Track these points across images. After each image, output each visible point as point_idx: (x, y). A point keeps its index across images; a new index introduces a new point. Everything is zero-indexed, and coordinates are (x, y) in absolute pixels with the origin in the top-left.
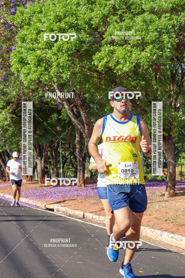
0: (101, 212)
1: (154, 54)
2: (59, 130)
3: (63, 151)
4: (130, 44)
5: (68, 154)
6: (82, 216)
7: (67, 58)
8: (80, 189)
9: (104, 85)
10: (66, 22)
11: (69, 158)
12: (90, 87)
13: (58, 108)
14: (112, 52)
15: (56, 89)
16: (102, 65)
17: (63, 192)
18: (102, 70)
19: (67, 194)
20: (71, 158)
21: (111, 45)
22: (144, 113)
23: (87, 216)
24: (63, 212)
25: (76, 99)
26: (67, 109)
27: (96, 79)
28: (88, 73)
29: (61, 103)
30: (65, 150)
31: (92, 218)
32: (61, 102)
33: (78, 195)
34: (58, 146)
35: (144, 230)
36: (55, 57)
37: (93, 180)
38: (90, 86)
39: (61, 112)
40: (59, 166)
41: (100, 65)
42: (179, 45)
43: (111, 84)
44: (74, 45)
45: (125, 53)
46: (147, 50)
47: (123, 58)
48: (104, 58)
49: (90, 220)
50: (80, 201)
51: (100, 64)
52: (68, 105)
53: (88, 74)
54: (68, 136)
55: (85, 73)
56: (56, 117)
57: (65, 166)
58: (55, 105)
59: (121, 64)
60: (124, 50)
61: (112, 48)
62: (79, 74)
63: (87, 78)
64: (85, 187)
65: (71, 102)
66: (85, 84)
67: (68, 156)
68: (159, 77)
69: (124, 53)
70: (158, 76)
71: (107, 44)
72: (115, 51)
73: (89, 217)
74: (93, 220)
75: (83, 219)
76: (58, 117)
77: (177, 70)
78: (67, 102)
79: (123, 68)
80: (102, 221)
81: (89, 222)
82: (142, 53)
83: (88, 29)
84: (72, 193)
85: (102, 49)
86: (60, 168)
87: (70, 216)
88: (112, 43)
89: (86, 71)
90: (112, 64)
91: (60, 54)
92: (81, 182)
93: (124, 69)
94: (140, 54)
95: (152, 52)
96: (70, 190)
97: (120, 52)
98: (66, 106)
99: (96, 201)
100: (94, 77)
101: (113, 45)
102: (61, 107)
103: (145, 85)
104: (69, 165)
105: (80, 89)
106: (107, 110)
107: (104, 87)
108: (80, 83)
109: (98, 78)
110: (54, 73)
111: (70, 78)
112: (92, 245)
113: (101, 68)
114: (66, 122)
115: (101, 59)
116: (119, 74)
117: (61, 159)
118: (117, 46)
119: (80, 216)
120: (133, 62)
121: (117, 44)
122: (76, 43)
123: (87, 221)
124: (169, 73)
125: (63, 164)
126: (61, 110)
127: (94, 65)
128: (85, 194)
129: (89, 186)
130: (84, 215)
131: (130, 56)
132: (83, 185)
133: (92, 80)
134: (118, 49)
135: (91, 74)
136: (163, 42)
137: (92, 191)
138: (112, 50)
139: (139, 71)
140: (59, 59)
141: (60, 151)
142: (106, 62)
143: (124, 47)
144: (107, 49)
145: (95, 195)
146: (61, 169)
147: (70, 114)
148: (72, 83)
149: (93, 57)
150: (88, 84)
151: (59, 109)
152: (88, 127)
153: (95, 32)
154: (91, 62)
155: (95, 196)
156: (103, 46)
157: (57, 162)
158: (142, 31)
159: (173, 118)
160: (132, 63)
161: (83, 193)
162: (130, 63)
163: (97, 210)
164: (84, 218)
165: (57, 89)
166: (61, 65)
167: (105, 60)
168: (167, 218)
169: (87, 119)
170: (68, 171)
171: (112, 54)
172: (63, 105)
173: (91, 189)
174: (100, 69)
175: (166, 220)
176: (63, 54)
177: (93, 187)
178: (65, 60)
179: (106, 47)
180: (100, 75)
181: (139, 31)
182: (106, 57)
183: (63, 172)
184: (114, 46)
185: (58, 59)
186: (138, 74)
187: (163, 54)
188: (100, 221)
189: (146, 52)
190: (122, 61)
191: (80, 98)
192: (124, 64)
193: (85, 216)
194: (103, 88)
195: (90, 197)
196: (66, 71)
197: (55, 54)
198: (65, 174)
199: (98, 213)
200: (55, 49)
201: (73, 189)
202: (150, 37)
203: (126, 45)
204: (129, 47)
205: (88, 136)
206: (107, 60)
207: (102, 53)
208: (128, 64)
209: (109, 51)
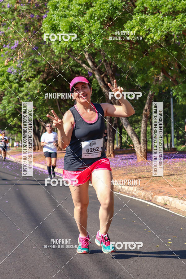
4: (161, 12)
7: (99, 26)
9: (136, 55)
13: (88, 78)
14: (143, 21)
15: (87, 58)
21: (143, 14)
22: (175, 84)
25: (107, 69)
26: (98, 79)
27: (127, 48)
31: (121, 188)
32: (91, 71)
35: (173, 202)
36: (87, 25)
37: (123, 150)
38: (121, 56)
39: (92, 81)
43: (142, 53)
44: (106, 11)
45: (157, 22)
46: (178, 19)
47: (154, 27)
48: (135, 26)
49: (119, 190)
52: (99, 75)
53: (120, 43)
55: (116, 43)
59: (152, 33)
61: (143, 16)
62: (110, 43)
63: (118, 48)
64: (115, 157)
65: (102, 71)
66: (117, 54)
69: (155, 22)
71: (139, 13)
72: (147, 20)
73: (118, 187)
74: (122, 191)
78: (98, 72)
79: (154, 36)
81: (118, 193)
85: (134, 17)
88: (144, 11)
89: (118, 41)
90: (142, 33)
91: (92, 22)
92: (111, 152)
93: (155, 38)
94: (171, 23)
97: (151, 20)
98: (97, 76)
99: (125, 172)
102: (92, 76)
103: (178, 55)
105: (112, 58)
106: (139, 80)
107: (135, 57)
109: (129, 48)
110: (86, 41)
111: (101, 46)
112: (120, 215)
114: (96, 92)
115: (132, 28)
116: (149, 44)
118: (149, 15)
121: (149, 13)
122: (109, 9)
123: (116, 192)
128: (114, 164)
129: (118, 156)
131: (162, 25)
132: (112, 155)
133: (124, 49)
134: (150, 17)
135: (123, 43)
137: (122, 161)
138: (143, 19)
139: (171, 41)
140: (91, 27)
142: (137, 31)
143: (156, 16)
144: (138, 18)
145: (124, 165)
147: (101, 84)
148: (103, 53)
149: (124, 25)
150: (119, 53)
151: (90, 79)
155: (124, 167)
156: (135, 14)
160: (163, 32)
161: (112, 164)
162: (161, 32)
166: (94, 32)
167: (136, 29)
172: (94, 75)
173: (121, 159)
176: (96, 22)
177: (122, 158)
178: (97, 28)
179: (138, 16)
180: (131, 45)
182: (138, 26)
184: (146, 15)
185: (89, 26)
186: (170, 44)
188: (129, 191)
190: (153, 30)
191: (111, 68)
192: (155, 33)
195: (120, 167)
196: (98, 38)
197: (87, 22)
200: (87, 16)
202: (181, 6)
203: (157, 14)
204: (161, 16)
206: (139, 28)
207: (134, 21)
208: (159, 33)
209: (140, 19)
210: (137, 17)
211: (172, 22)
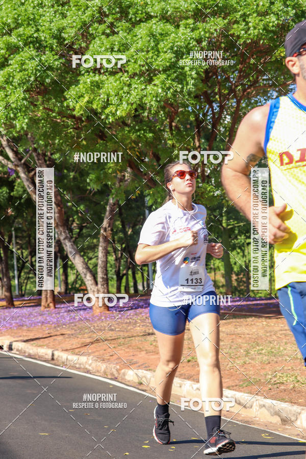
0: (81, 349)
1: (169, 89)
2: (11, 215)
3: (18, 249)
4: (127, 72)
5: (27, 255)
6: (50, 357)
7: (22, 96)
8: (48, 311)
9: (86, 139)
10: (20, 36)
11: (28, 261)
12: (62, 143)
13: (8, 177)
14: (98, 85)
15: (4, 146)
16: (81, 107)
17: (18, 317)
18: (82, 115)
19: (24, 320)
20: (31, 260)
21: (96, 74)
22: (152, 186)
23: (58, 356)
24: (18, 350)
25: (39, 163)
26: (24, 180)
27: (71, 129)
28: (58, 119)
29: (14, 169)
30: (21, 248)
31: (67, 359)
32: (13, 167)
33: (43, 322)
34: (10, 242)
35: (152, 378)
36: (2, 93)
37: (69, 296)
38: (61, 141)
39: (14, 184)
40: (11, 274)
41: (77, 107)
42: (209, 73)
43: (96, 137)
44: (32, 73)
45: (119, 87)
46: (157, 82)
47: (116, 95)
48: (84, 94)
49: (63, 363)
50: (47, 332)
51: (78, 104)
52: (25, 173)
53: (59, 121)
54: (27, 223)
55: (53, 120)
56: (6, 192)
57: (22, 274)
58: (5, 173)
59: (112, 104)
60: (118, 82)
61: (97, 78)
62: (43, 121)
63: (56, 129)
64: (55, 308)
65: (30, 167)
66: (54, 139)
67: (26, 258)
68: (176, 127)
69: (117, 87)
70: (174, 124)
71: (89, 72)
72: (102, 82)
73: (62, 358)
74: (68, 364)
75: (51, 362)
76: (9, 193)
77: (205, 115)
78: (23, 168)
79: (116, 110)
80: (83, 364)
81: (62, 367)
82: (148, 87)
83: (57, 46)
84: (33, 319)
85: (82, 79)
86: (14, 277)
87: (30, 356)
88: (98, 69)
89: (55, 117)
90: (97, 106)
91: (9, 88)
92: (49, 300)
93: (118, 113)
94: (144, 89)
95: (165, 85)
96: (30, 314)
97: (111, 84)
98: (22, 175)
99: (73, 332)
100: (67, 127)
101: (100, 73)
102: (14, 175)
103: (154, 138)
104: (29, 273)
105: (46, 146)
106: (91, 180)
107: (84, 142)
108: (45, 136)
109: (74, 128)
111: (27, 128)
112: (65, 404)
113: (79, 112)
114: (22, 201)
115: (79, 97)
116: (109, 122)
117: (15, 263)
118: (106, 75)
119: (47, 357)
120: (132, 102)
121: (107, 71)
122: (36, 70)
123: (57, 365)
124: (192, 118)
125: (18, 270)
126: (13, 181)
127: (68, 106)
128: (55, 320)
129: (62, 306)
130: (53, 355)
131: (128, 93)
132: (51, 305)
133: (65, 131)
134: (107, 79)
135: (64, 121)
136: (183, 68)
137: (68, 315)
138: (97, 82)
139: (143, 117)
140: (9, 97)
141: (14, 250)
142: (88, 102)
143: (118, 76)
144: (88, 80)
145: (71, 321)
146: (14, 279)
147: (30, 188)
148: (32, 136)
149: (65, 93)
150: (58, 137)
151: (10, 179)
152: (59, 208)
153: (70, 51)
154: (62, 102)
155: (72, 323)
156: (83, 75)
157: (9, 267)
158: (148, 52)
159: (200, 194)
160: (132, 104)
161: (51, 319)
162: (128, 104)
163: (74, 347)
164: (53, 359)
165: (6, 147)
166: (13, 106)
167: (86, 99)
168: (190, 358)
169: (57, 195)
170: (27, 282)
171: (97, 88)
172: (17, 172)
173: (66, 311)
174: (77, 113)
175: (189, 361)
176: (16, 88)
177: (69, 309)
178: (19, 98)
179: (88, 77)
180: (77, 123)
181: (143, 51)
182: (88, 93)
183: (19, 285)
184: (101, 75)
185: (6, 96)
186: (141, 121)
187: (183, 88)
188: (80, 364)
189: (155, 85)
190: (114, 100)
191: (45, 161)
192: (118, 105)
193: (55, 357)
194: (84, 145)
195: (64, 325)
196: (21, 115)
197: (2, 88)
198: (22, 287)
199: (77, 351)
201: (35, 312)
202: (161, 61)
203: (120, 74)
204: (125, 78)
205: (59, 223)
206: (90, 98)
207: (81, 86)
208: (125, 105)
209: (92, 82)
210: (86, 80)
211: (146, 86)
